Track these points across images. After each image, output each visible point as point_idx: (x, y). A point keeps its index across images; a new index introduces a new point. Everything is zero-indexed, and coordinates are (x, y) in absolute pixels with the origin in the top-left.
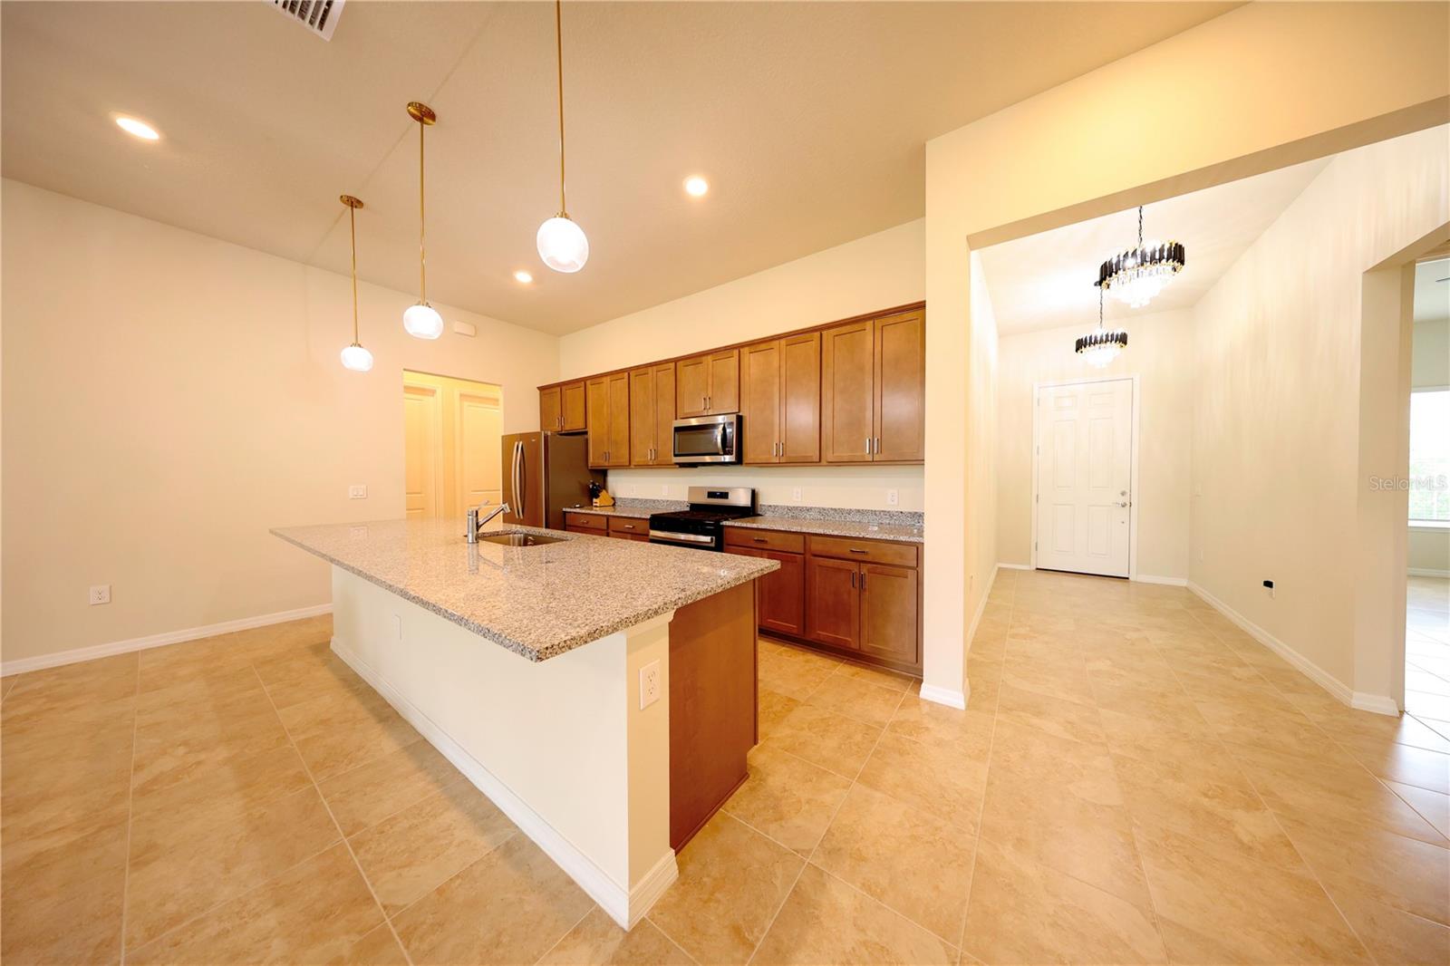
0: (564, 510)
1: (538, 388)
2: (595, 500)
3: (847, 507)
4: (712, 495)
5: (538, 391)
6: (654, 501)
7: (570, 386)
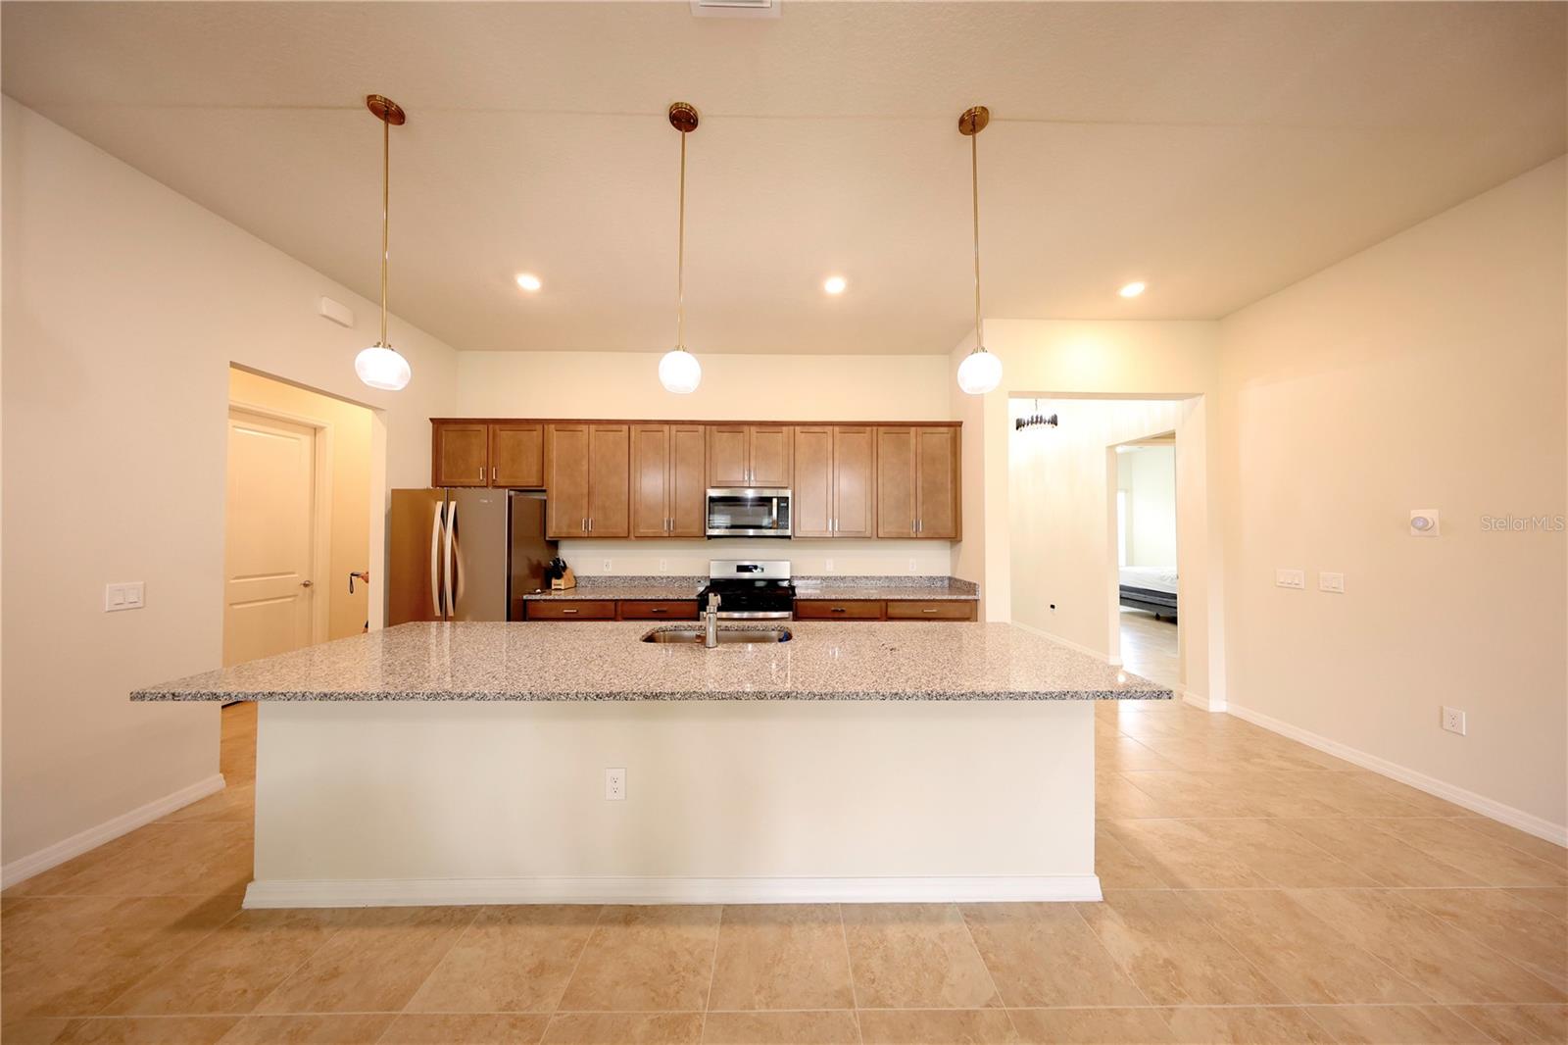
0: (525, 597)
1: (431, 419)
2: (554, 581)
3: (878, 574)
4: (741, 569)
5: (431, 424)
6: (647, 579)
7: (508, 427)
